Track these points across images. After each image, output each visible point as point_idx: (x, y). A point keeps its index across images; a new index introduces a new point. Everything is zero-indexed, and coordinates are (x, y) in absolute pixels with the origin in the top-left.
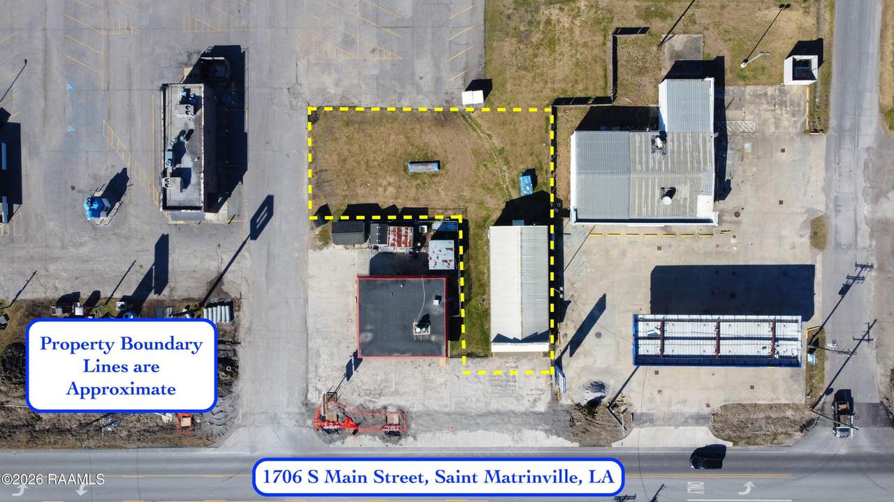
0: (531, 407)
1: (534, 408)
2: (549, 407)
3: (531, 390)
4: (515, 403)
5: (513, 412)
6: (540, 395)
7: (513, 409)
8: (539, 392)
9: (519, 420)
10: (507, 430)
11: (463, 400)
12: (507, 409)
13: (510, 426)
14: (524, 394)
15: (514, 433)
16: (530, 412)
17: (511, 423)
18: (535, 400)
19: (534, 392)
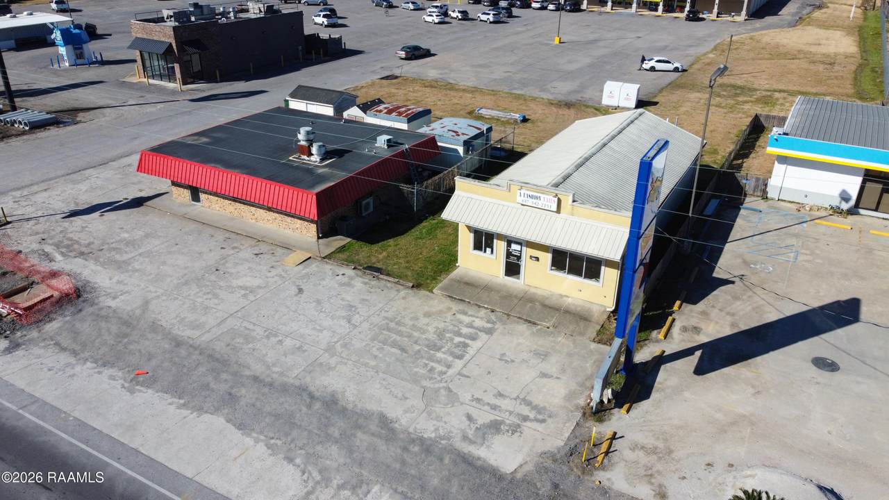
0: (465, 438)
1: (472, 442)
2: (541, 469)
3: (500, 395)
4: (416, 402)
5: (384, 421)
6: (526, 419)
7: (391, 414)
8: (525, 411)
9: (388, 452)
10: (312, 458)
11: (259, 331)
12: (372, 406)
13: (334, 455)
14: (466, 396)
15: (326, 481)
16: (452, 451)
17: (350, 451)
18: (495, 427)
19: (505, 404)
